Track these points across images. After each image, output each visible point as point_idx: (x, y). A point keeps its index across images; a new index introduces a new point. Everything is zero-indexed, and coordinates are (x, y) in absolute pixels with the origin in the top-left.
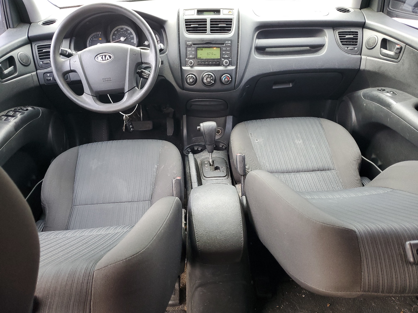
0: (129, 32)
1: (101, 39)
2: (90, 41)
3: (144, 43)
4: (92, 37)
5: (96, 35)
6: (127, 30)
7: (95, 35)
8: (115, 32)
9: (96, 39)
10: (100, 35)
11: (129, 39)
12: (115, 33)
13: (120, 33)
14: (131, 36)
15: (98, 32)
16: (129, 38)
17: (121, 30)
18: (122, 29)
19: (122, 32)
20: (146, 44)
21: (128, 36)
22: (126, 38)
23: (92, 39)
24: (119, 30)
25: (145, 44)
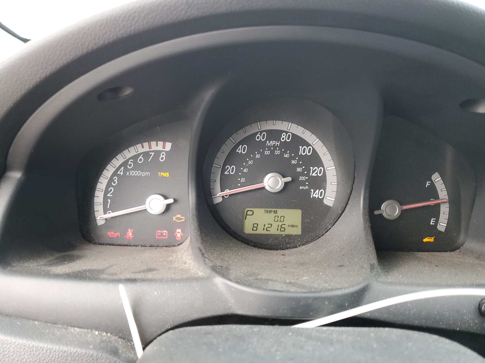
0: (304, 151)
1: (166, 175)
2: (111, 180)
3: (379, 208)
4: (125, 164)
5: (146, 155)
6: (298, 141)
7: (139, 155)
8: (236, 147)
9: (144, 174)
10: (163, 156)
11: (303, 183)
12: (240, 150)
13: (262, 154)
14: (315, 172)
15: (157, 140)
16: (302, 178)
17: (269, 139)
18: (275, 134)
19: (272, 152)
20: (384, 215)
21: (299, 170)
22: (289, 179)
23: (126, 170)
24: (260, 138)
25: (381, 215)
